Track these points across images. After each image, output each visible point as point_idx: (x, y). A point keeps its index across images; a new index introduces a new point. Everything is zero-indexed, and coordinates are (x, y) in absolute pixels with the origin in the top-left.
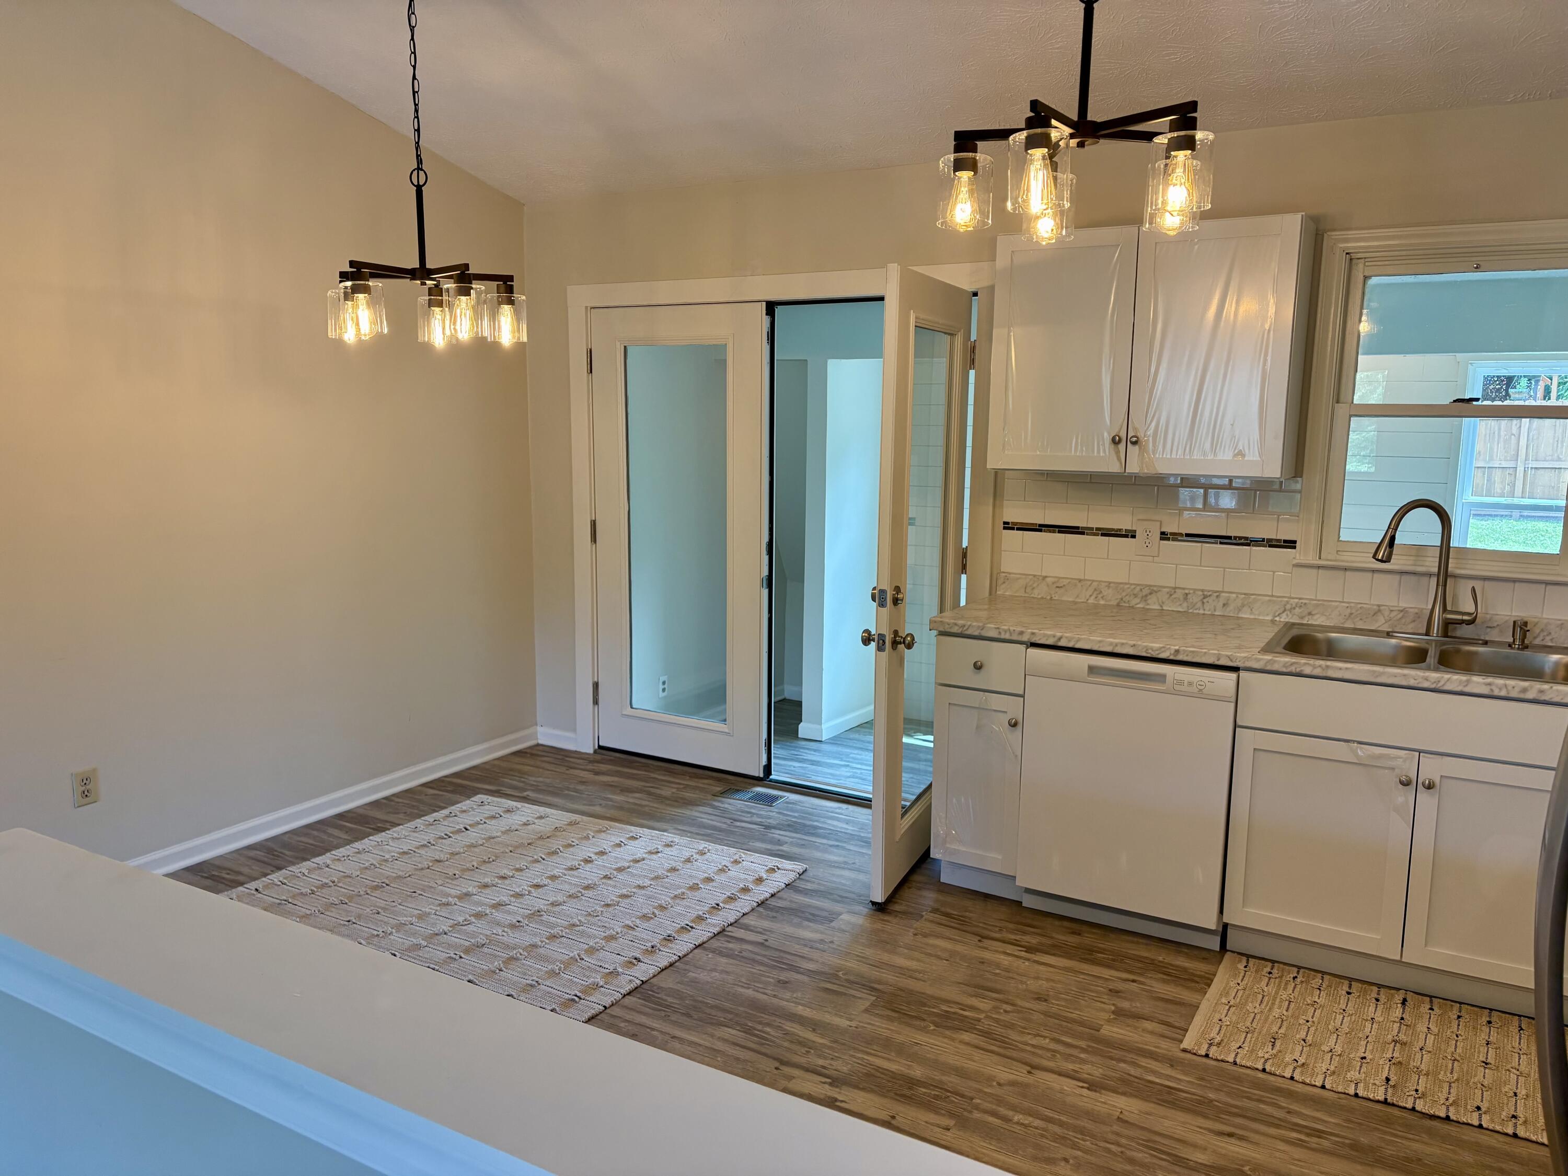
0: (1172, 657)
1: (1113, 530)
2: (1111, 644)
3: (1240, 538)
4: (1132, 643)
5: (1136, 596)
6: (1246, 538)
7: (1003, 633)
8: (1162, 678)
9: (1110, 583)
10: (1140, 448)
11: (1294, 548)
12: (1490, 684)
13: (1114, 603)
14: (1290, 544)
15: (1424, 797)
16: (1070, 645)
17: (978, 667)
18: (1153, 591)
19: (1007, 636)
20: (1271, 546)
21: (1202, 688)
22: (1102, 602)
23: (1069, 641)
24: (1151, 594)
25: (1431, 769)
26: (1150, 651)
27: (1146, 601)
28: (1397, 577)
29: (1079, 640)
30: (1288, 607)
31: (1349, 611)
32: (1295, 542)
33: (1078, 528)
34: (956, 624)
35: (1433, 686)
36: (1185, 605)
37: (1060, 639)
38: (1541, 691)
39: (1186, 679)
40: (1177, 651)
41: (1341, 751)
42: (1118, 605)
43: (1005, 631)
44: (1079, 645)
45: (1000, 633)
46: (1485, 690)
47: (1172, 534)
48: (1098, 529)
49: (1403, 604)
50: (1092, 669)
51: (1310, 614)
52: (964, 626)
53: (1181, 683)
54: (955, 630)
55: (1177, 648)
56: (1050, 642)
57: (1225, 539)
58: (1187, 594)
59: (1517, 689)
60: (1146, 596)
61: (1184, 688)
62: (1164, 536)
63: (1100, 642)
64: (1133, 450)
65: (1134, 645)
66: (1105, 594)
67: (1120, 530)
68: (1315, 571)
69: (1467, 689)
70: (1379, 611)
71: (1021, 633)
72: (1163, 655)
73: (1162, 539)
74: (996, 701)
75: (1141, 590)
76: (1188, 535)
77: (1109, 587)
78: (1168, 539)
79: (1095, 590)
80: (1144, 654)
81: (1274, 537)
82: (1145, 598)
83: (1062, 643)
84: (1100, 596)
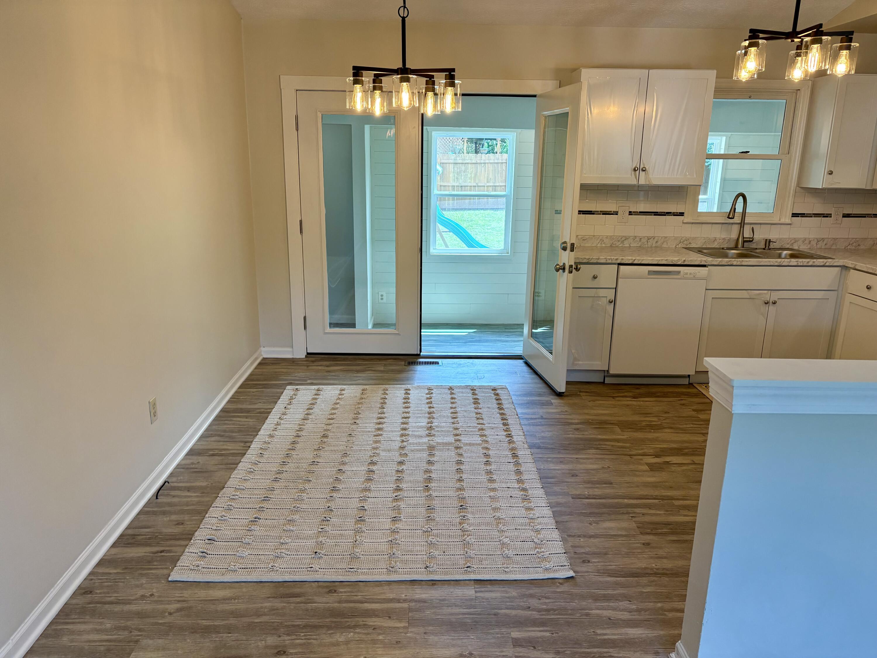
0: (682, 264)
1: (608, 211)
2: (657, 260)
3: (662, 212)
4: (666, 259)
5: (619, 241)
6: (664, 212)
7: (608, 260)
8: (679, 272)
9: (608, 236)
10: (645, 173)
11: (683, 215)
12: (797, 261)
13: (609, 245)
14: (682, 214)
15: (772, 307)
16: (639, 262)
17: (595, 277)
18: (627, 238)
19: (610, 261)
20: (674, 215)
21: (694, 275)
22: (604, 245)
23: (639, 261)
24: (625, 240)
25: (774, 296)
26: (673, 262)
27: (623, 243)
28: (720, 226)
29: (643, 260)
30: (682, 241)
31: (704, 241)
32: (683, 213)
33: (591, 211)
34: (585, 258)
35: (779, 264)
36: (640, 243)
37: (634, 260)
38: (814, 262)
39: (689, 272)
40: (684, 261)
41: (745, 294)
42: (611, 246)
43: (609, 259)
44: (643, 262)
45: (607, 260)
46: (795, 264)
47: (634, 212)
48: (601, 211)
49: (723, 236)
50: (650, 272)
51: (690, 243)
52: (589, 259)
53: (687, 274)
54: (585, 261)
55: (684, 259)
56: (630, 262)
57: (656, 214)
58: (641, 239)
59: (806, 262)
60: (623, 241)
61: (688, 276)
62: (630, 213)
63: (652, 260)
64: (642, 174)
65: (667, 260)
66: (605, 241)
67: (611, 211)
68: (691, 225)
69: (790, 264)
70: (716, 239)
71: (617, 259)
72: (679, 263)
73: (629, 215)
74: (602, 293)
75: (621, 238)
76: (640, 212)
77: (607, 238)
78: (632, 214)
79: (601, 240)
80: (671, 263)
81: (675, 211)
82: (623, 242)
83: (636, 262)
84: (603, 242)
